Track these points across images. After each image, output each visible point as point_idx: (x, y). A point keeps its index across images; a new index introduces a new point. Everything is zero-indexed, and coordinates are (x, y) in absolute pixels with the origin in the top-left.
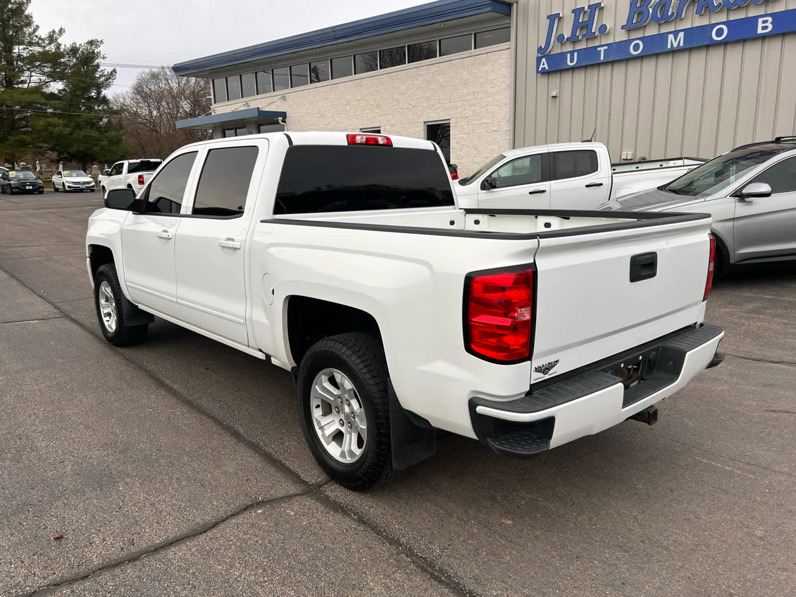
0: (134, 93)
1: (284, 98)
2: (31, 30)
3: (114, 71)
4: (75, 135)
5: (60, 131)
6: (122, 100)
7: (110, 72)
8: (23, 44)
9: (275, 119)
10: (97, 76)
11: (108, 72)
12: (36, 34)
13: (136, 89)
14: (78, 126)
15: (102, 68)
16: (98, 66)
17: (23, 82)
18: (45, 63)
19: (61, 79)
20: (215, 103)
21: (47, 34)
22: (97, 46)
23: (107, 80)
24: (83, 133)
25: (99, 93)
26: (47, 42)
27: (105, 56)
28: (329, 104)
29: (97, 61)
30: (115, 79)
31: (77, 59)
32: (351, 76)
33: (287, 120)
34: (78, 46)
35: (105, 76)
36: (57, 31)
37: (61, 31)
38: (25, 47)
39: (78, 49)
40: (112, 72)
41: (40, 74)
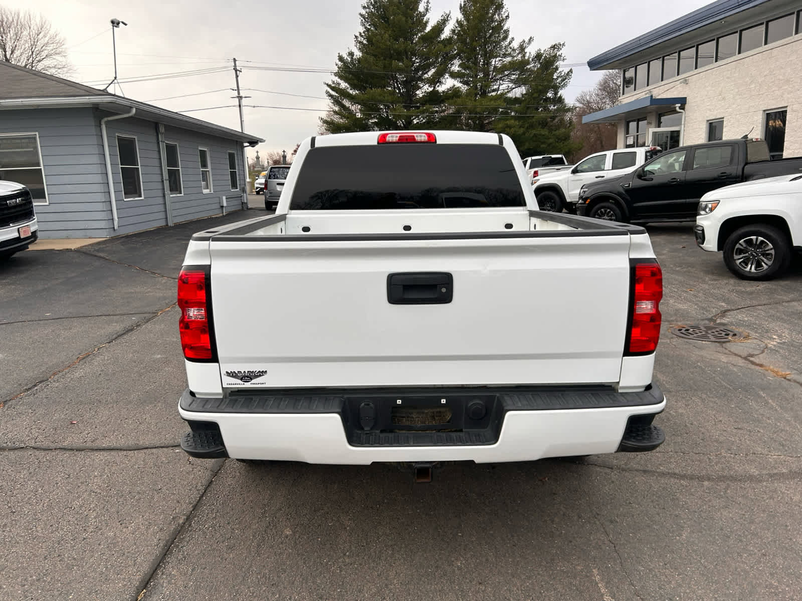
0: (600, 89)
1: (686, 81)
2: (507, 43)
3: (571, 71)
4: (527, 135)
5: (515, 131)
6: (588, 98)
7: (566, 73)
8: (499, 56)
9: (673, 106)
10: (555, 77)
11: (565, 73)
12: (511, 46)
13: (601, 86)
14: (532, 126)
15: (560, 69)
16: (557, 69)
17: (494, 91)
18: (514, 71)
19: (524, 84)
20: (623, 94)
21: (519, 44)
22: (559, 49)
23: (563, 80)
24: (534, 132)
25: (556, 94)
26: (517, 52)
27: (565, 58)
28: (732, 84)
29: (557, 63)
30: (570, 78)
31: (541, 63)
32: (761, 48)
33: (687, 107)
34: (542, 52)
35: (561, 77)
36: (527, 40)
37: (531, 40)
38: (500, 58)
39: (541, 55)
40: (568, 72)
41: (509, 81)
